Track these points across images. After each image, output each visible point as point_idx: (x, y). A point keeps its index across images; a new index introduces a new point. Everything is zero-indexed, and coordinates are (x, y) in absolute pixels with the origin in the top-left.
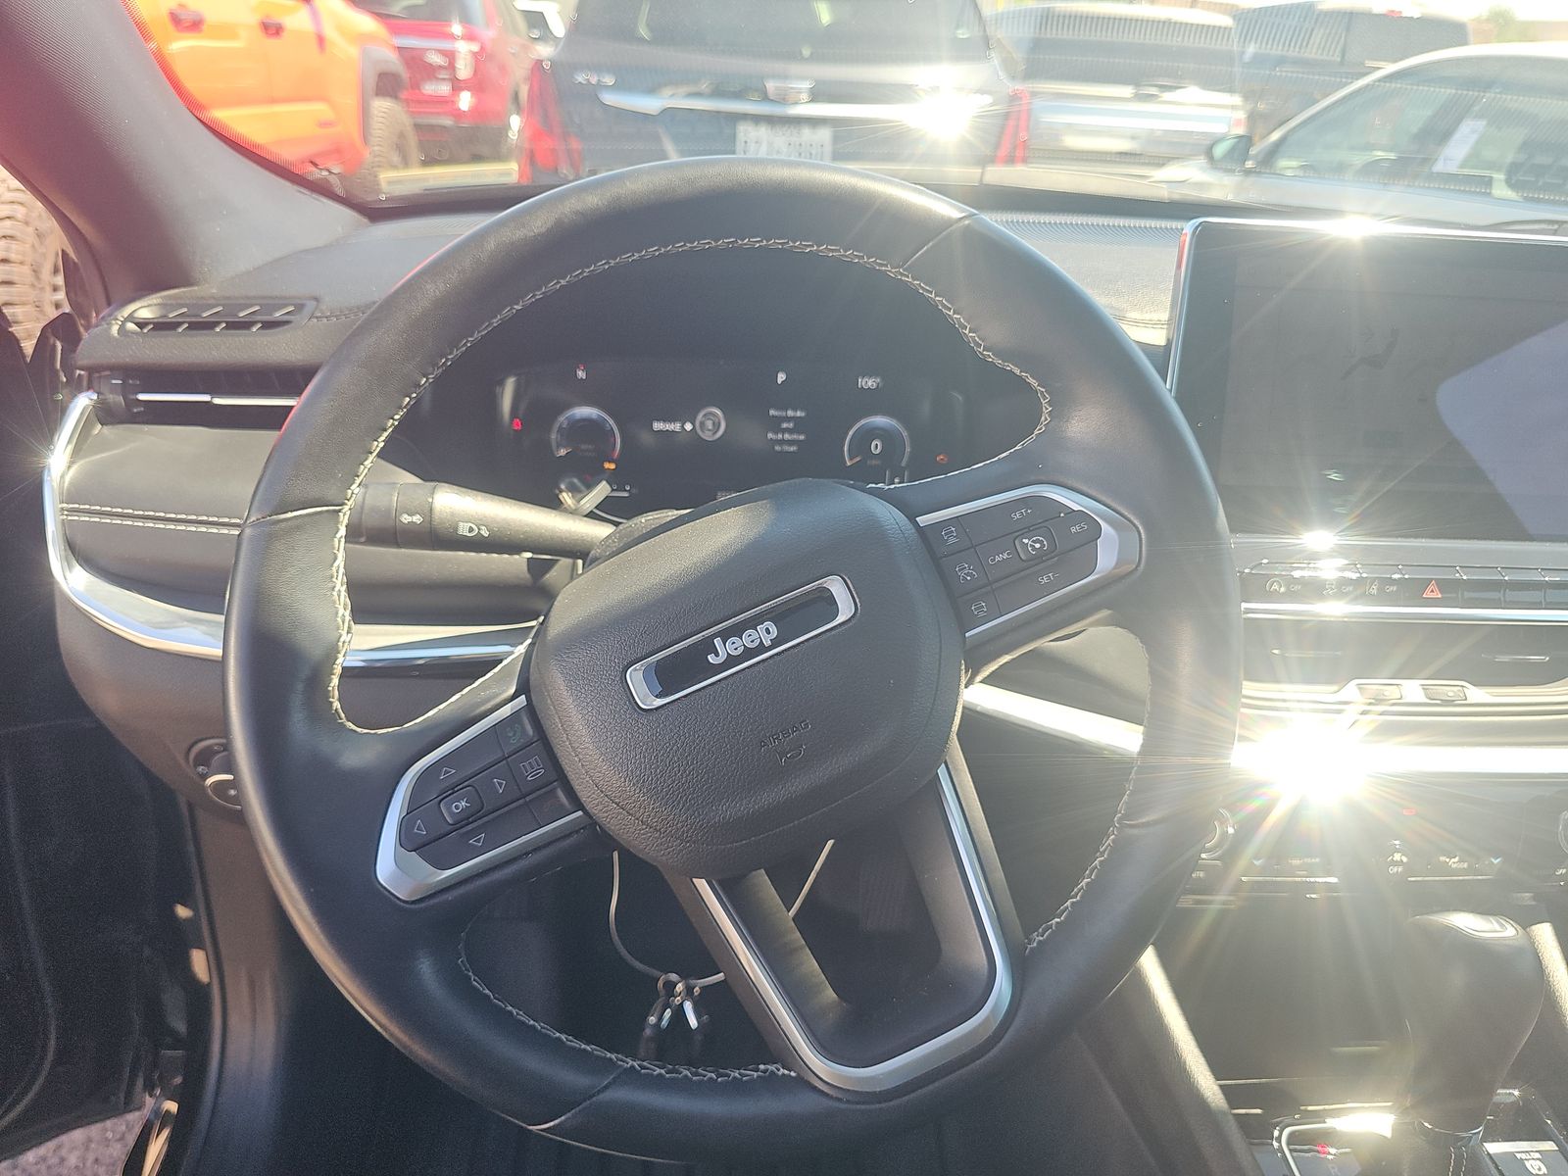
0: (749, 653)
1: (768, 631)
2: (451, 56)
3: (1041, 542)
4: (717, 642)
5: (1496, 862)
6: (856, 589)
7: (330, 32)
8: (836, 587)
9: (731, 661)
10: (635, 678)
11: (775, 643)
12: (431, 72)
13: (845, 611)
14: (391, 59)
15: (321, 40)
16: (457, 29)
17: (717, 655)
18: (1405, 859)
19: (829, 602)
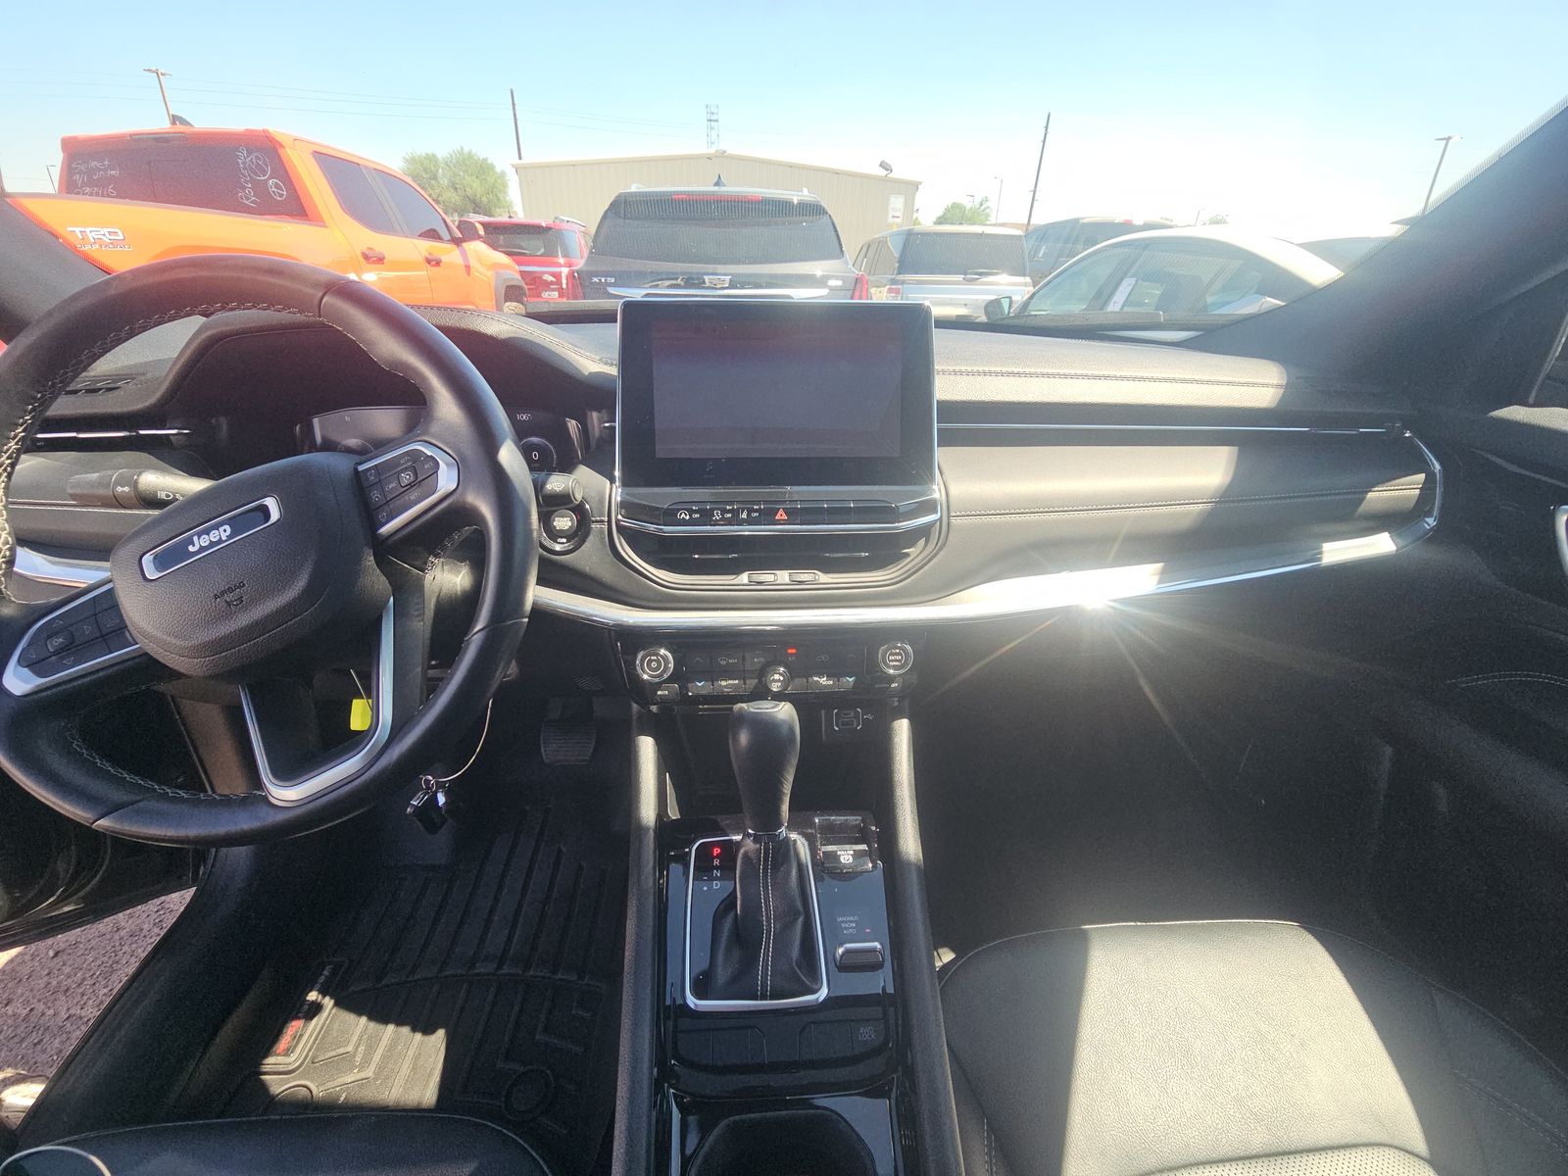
0: (212, 544)
1: (225, 531)
2: (558, 276)
3: (409, 475)
4: (195, 538)
5: (850, 680)
6: (284, 505)
7: (473, 263)
8: (271, 503)
9: (202, 549)
10: (147, 559)
11: (229, 537)
12: (547, 285)
13: (275, 515)
14: (517, 278)
15: (468, 268)
16: (562, 261)
17: (194, 546)
18: (782, 678)
19: (265, 512)
